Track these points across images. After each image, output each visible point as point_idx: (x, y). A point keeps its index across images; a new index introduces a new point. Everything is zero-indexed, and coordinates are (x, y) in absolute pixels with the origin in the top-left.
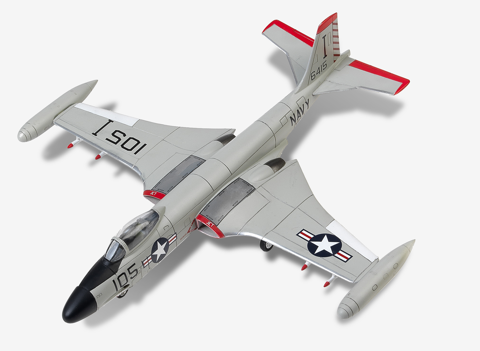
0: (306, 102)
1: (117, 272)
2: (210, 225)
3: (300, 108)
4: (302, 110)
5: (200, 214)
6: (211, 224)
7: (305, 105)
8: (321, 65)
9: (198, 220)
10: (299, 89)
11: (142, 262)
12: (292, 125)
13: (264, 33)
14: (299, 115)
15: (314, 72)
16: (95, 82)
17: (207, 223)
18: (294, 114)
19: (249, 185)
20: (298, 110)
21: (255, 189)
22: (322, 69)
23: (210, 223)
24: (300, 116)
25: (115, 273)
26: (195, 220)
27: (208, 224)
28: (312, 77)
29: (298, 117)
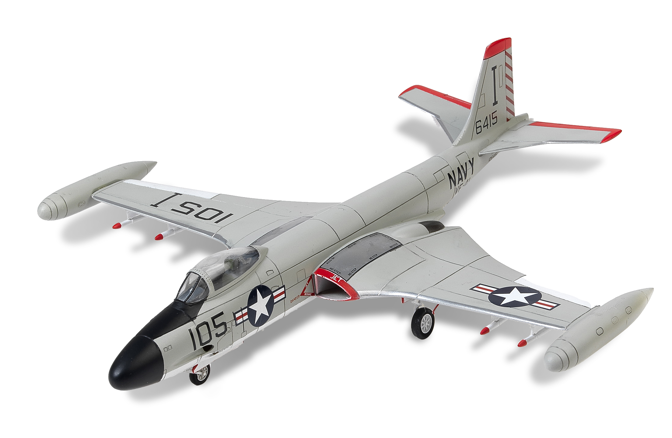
0: (470, 161)
1: (195, 318)
2: (336, 280)
3: (462, 166)
4: (465, 171)
5: (320, 267)
6: (338, 279)
7: (469, 165)
8: (490, 115)
9: (317, 275)
10: (459, 141)
11: (234, 314)
12: (451, 189)
13: (401, 96)
14: (460, 177)
15: (480, 121)
16: (154, 164)
17: (331, 277)
18: (453, 171)
19: (393, 239)
20: (458, 168)
21: (402, 244)
22: (492, 124)
23: (336, 277)
24: (462, 179)
25: (192, 319)
26: (312, 277)
27: (334, 279)
28: (477, 128)
29: (459, 179)
